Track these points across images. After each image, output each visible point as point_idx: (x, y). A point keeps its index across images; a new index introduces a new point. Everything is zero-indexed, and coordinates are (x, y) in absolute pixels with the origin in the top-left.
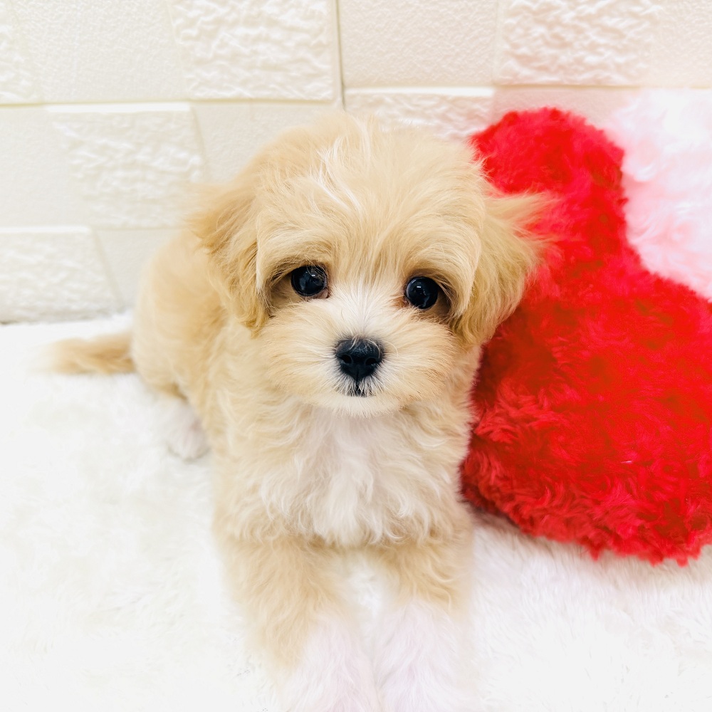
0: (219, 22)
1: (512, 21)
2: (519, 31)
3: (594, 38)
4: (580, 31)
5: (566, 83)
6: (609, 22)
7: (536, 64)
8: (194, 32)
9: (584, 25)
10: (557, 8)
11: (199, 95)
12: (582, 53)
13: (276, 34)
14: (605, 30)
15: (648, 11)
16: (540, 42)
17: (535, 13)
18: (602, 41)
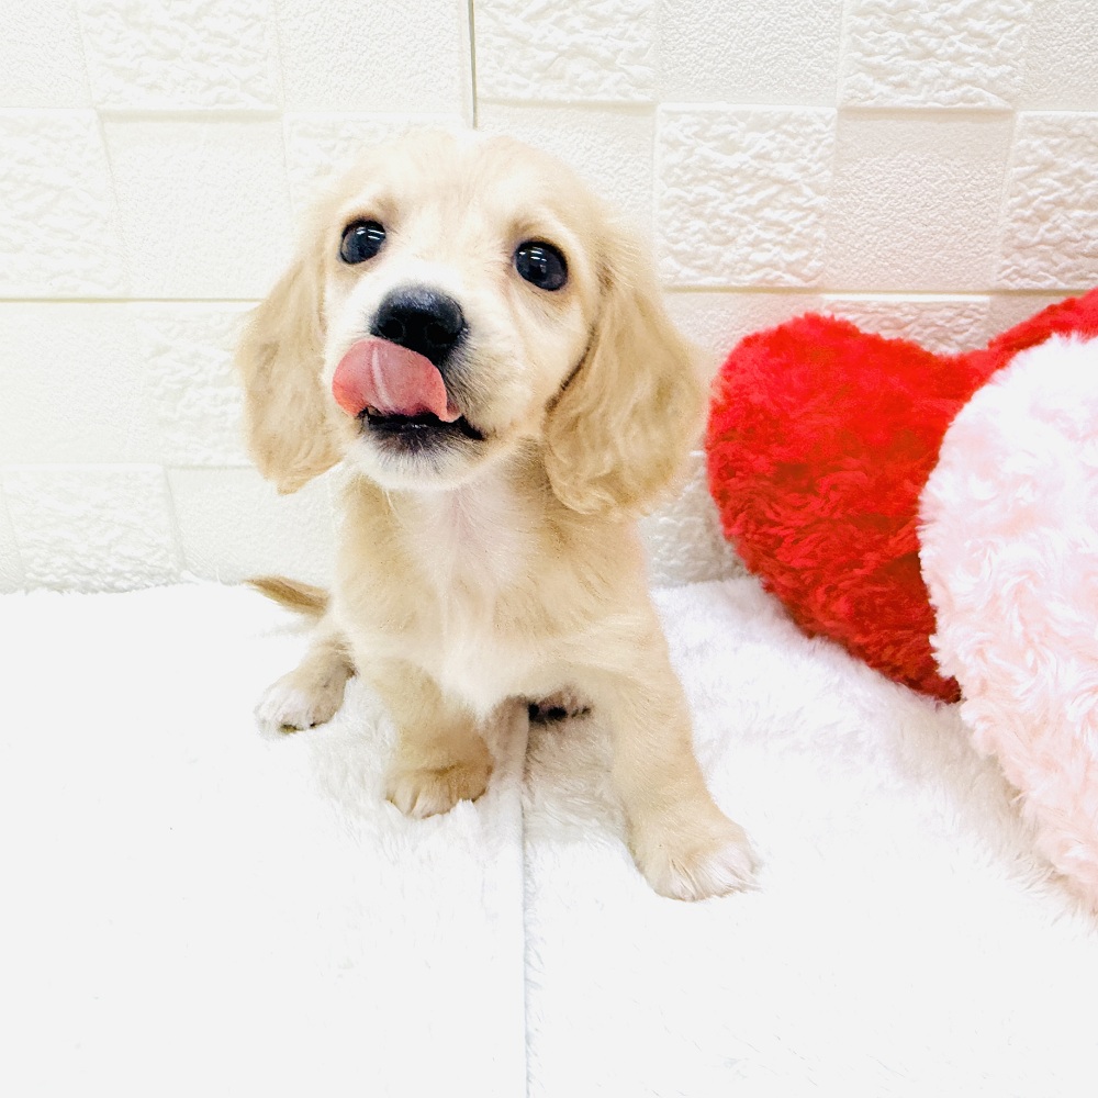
1: (669, 213)
2: (676, 224)
3: (757, 232)
4: (742, 225)
5: (734, 284)
6: (772, 215)
7: (698, 263)
9: (745, 218)
14: (770, 224)
16: (699, 237)
17: (691, 204)
18: (767, 236)
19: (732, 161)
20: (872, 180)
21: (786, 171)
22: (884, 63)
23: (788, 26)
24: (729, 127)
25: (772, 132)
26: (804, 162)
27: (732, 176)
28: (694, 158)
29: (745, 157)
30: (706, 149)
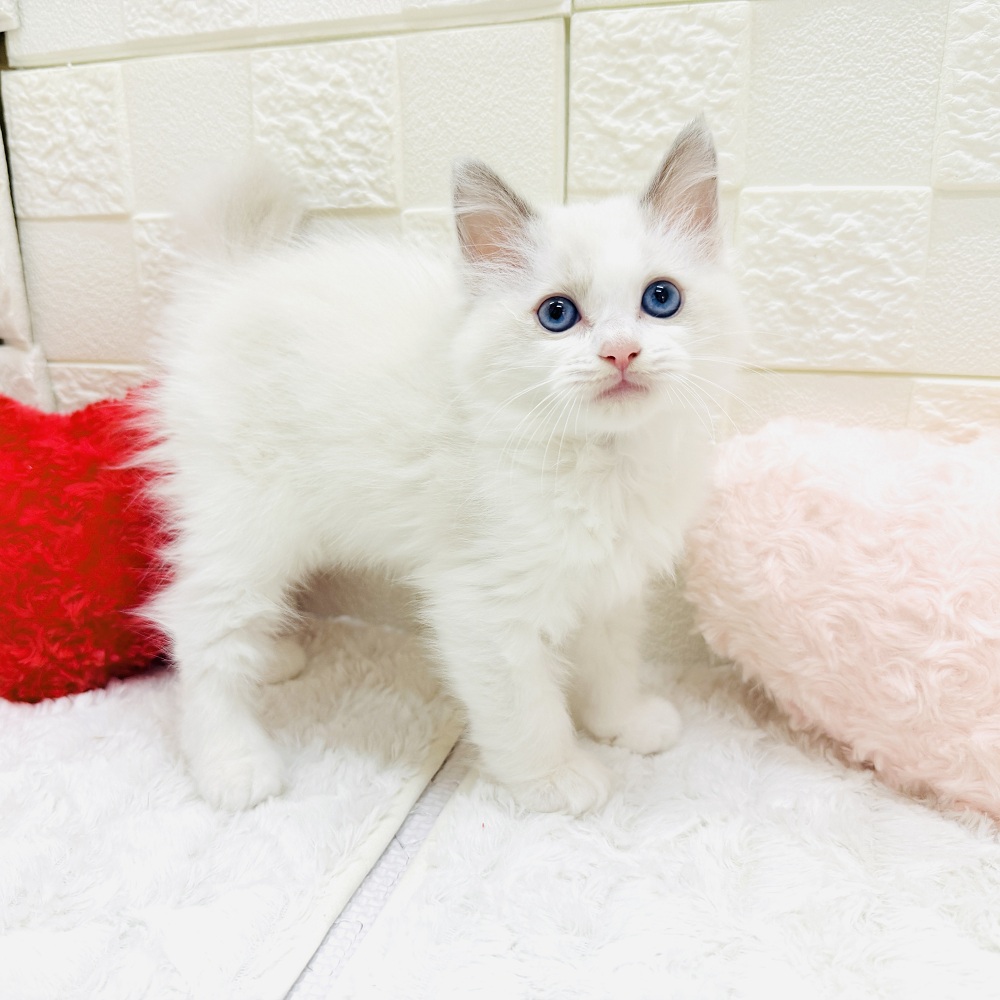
3: (843, 312)
4: (824, 305)
5: (814, 365)
6: (858, 294)
7: (777, 343)
9: (829, 298)
10: (796, 278)
14: (856, 304)
15: (903, 282)
17: (770, 284)
18: (852, 316)
19: (815, 241)
20: (972, 260)
21: (874, 250)
22: (986, 140)
23: (878, 108)
24: (812, 208)
25: (859, 213)
26: (893, 241)
27: (815, 256)
28: (776, 239)
29: (830, 237)
30: (788, 230)
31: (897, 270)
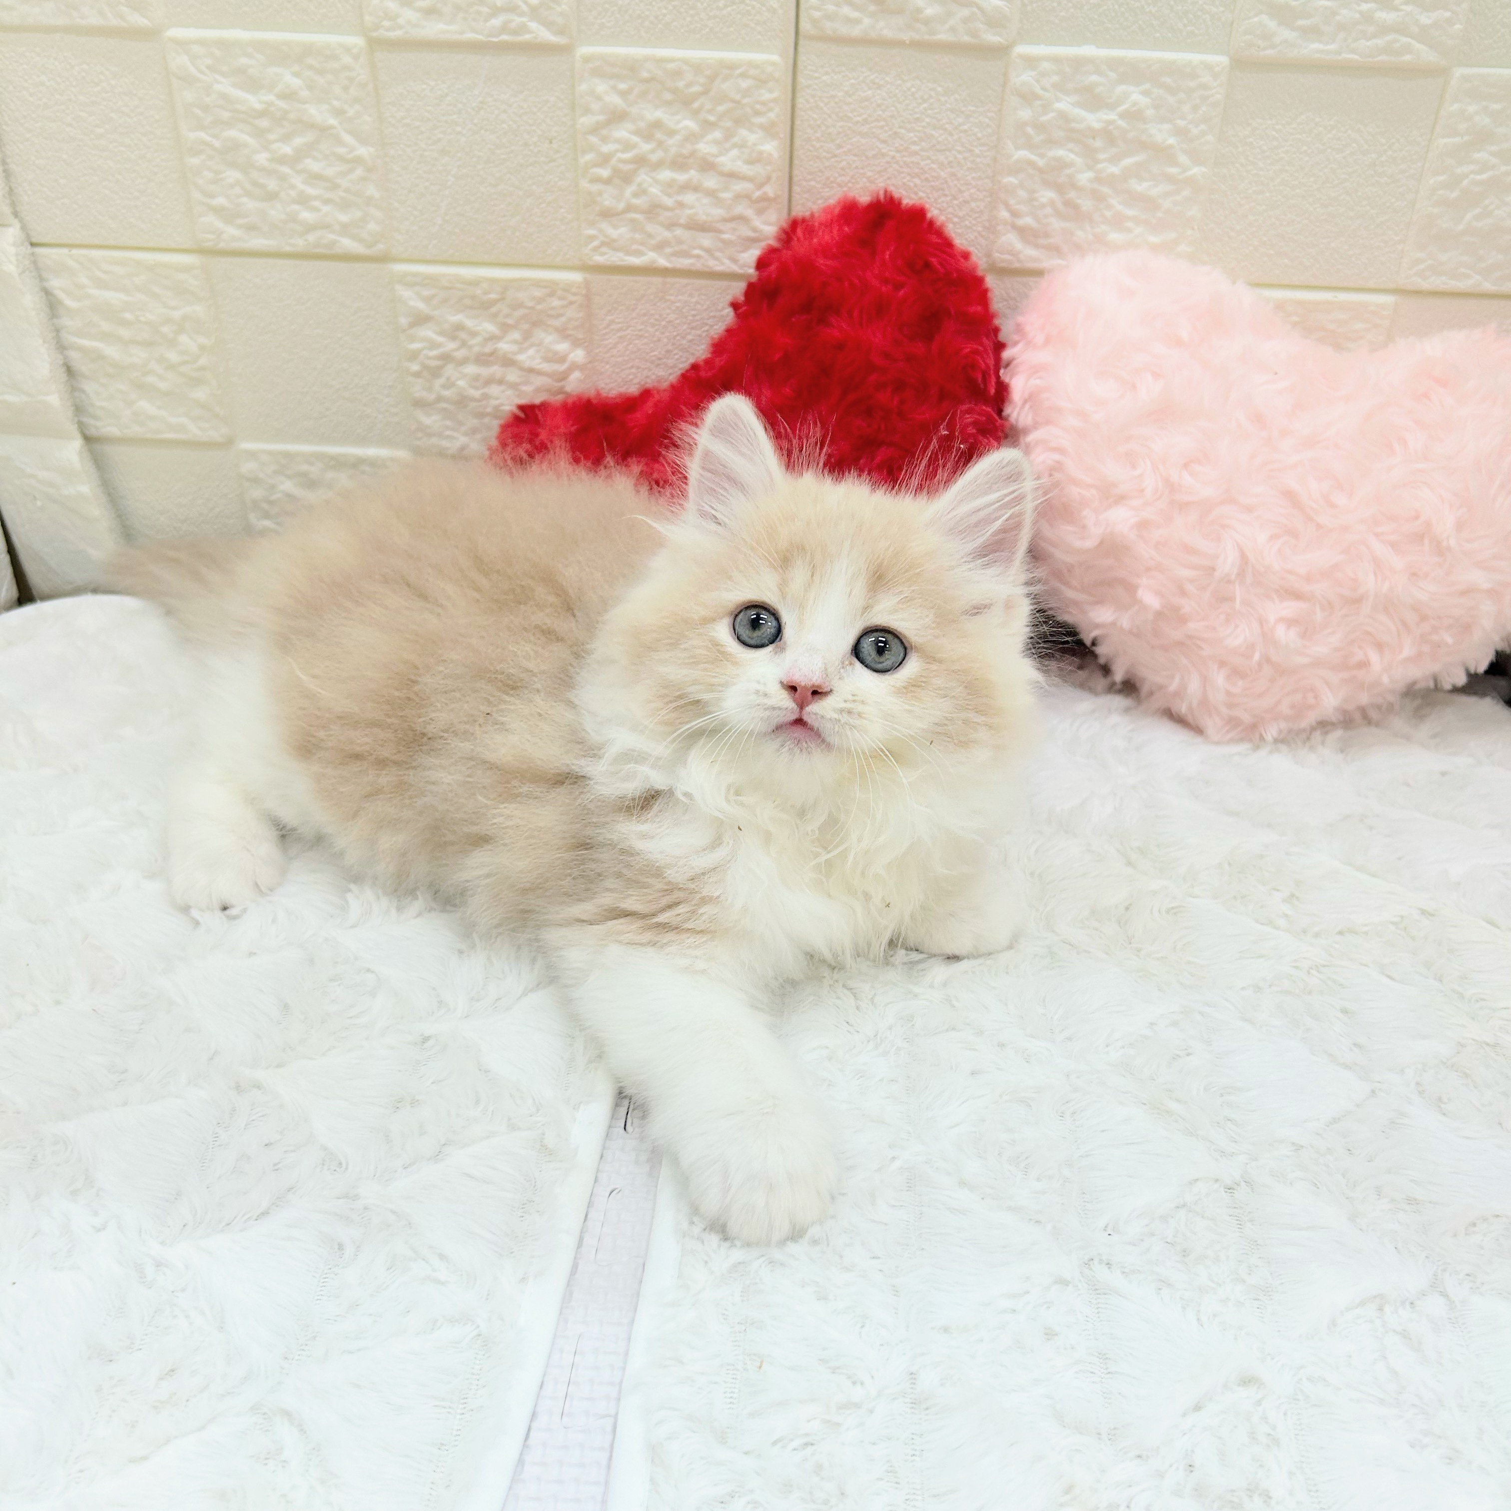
0: (641, 161)
2: (1022, 194)
3: (1120, 208)
4: (1101, 198)
6: (1139, 187)
7: (1042, 241)
8: (605, 173)
10: (1071, 165)
11: (599, 259)
12: (1104, 227)
13: (711, 182)
14: (1134, 198)
15: (1189, 173)
16: (1049, 210)
17: (1041, 171)
18: (1130, 213)
24: (1094, 78)
27: (1094, 138)
28: (1051, 115)
29: (1112, 116)
30: (1064, 104)
31: (1183, 159)
